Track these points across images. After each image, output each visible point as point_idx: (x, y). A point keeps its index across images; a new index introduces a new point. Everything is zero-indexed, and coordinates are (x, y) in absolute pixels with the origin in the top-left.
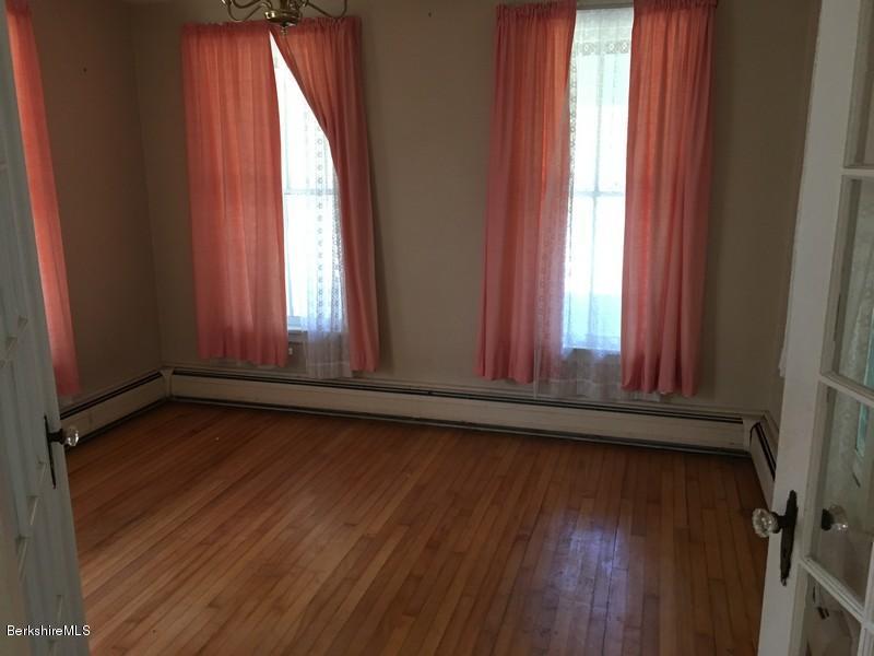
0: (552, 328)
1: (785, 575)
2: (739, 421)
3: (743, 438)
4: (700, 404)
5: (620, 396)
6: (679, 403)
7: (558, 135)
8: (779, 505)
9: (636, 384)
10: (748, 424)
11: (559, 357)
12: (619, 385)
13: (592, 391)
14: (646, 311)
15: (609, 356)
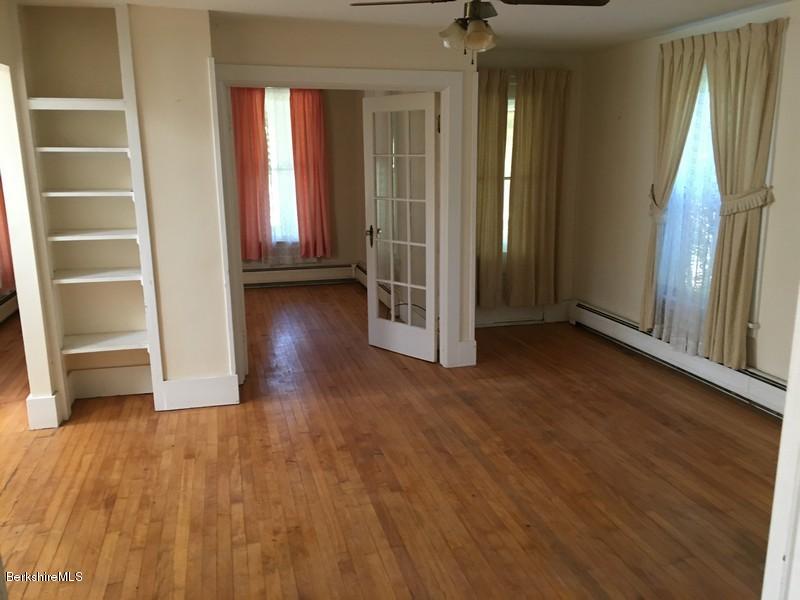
0: (267, 233)
1: (372, 244)
2: (350, 266)
3: (353, 273)
4: (333, 262)
5: (300, 261)
6: (324, 262)
7: (261, 143)
8: (368, 228)
9: (307, 255)
10: (354, 266)
11: (271, 245)
12: (299, 256)
13: (287, 260)
14: (308, 221)
15: (294, 244)
